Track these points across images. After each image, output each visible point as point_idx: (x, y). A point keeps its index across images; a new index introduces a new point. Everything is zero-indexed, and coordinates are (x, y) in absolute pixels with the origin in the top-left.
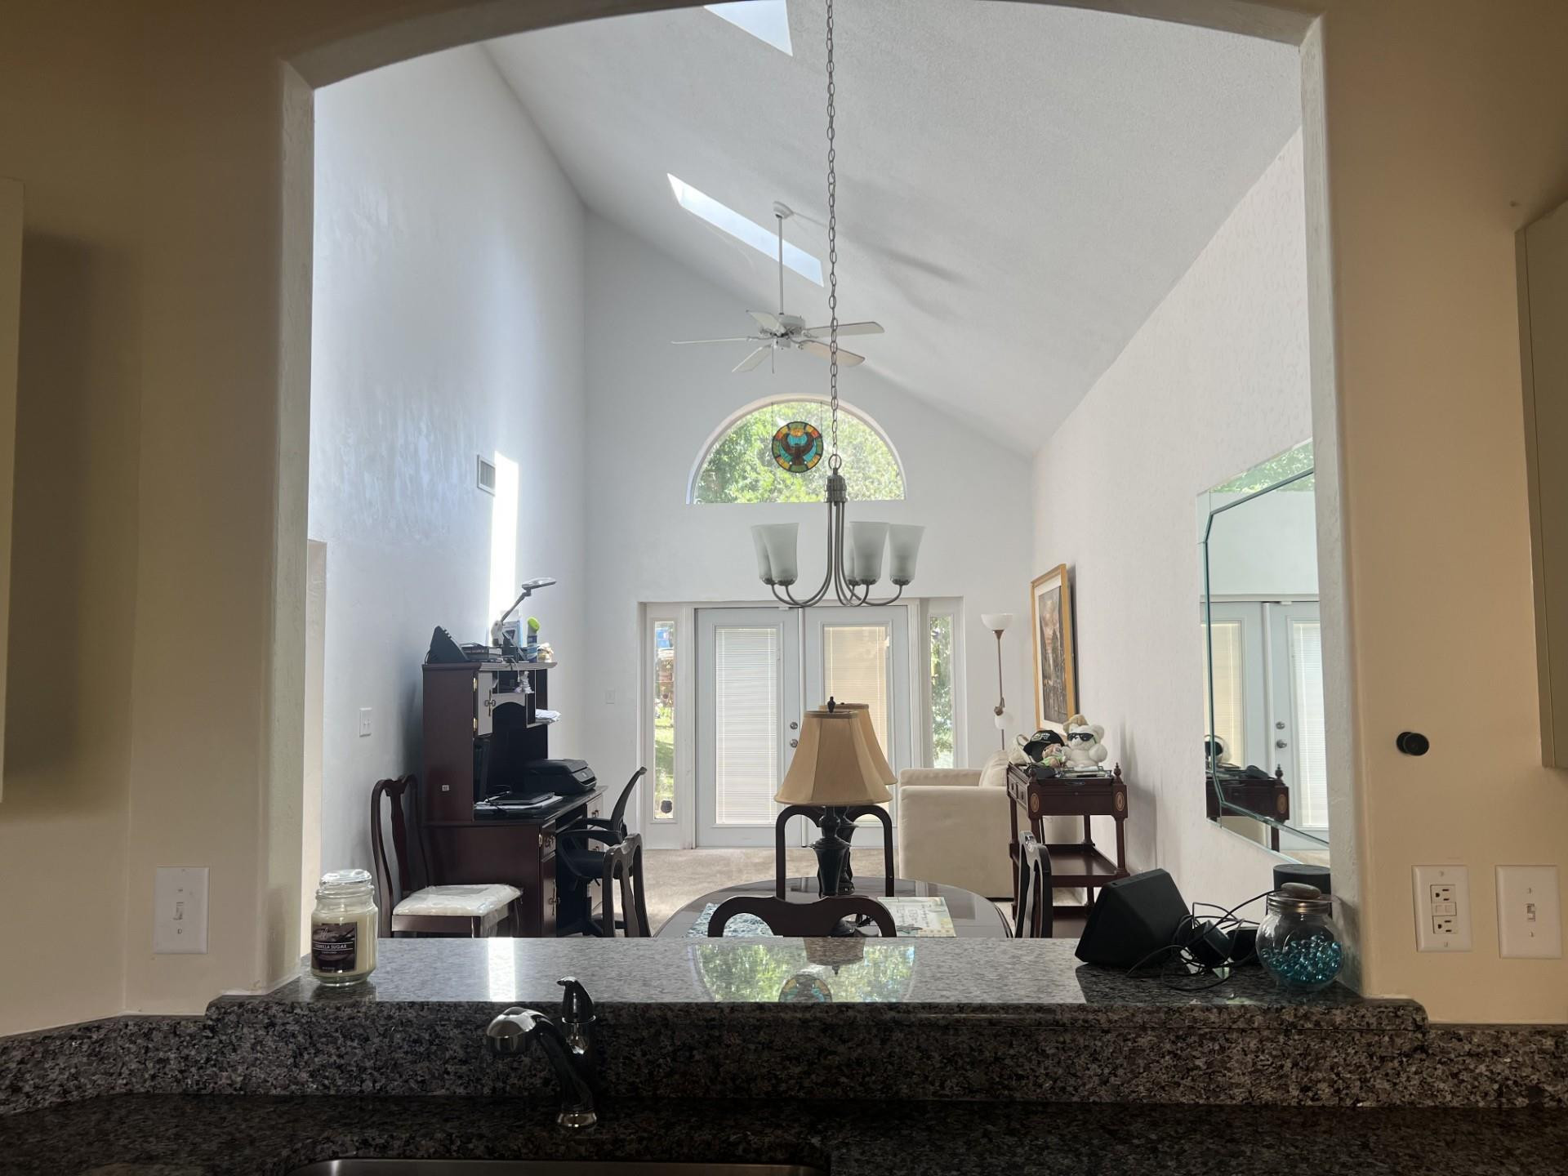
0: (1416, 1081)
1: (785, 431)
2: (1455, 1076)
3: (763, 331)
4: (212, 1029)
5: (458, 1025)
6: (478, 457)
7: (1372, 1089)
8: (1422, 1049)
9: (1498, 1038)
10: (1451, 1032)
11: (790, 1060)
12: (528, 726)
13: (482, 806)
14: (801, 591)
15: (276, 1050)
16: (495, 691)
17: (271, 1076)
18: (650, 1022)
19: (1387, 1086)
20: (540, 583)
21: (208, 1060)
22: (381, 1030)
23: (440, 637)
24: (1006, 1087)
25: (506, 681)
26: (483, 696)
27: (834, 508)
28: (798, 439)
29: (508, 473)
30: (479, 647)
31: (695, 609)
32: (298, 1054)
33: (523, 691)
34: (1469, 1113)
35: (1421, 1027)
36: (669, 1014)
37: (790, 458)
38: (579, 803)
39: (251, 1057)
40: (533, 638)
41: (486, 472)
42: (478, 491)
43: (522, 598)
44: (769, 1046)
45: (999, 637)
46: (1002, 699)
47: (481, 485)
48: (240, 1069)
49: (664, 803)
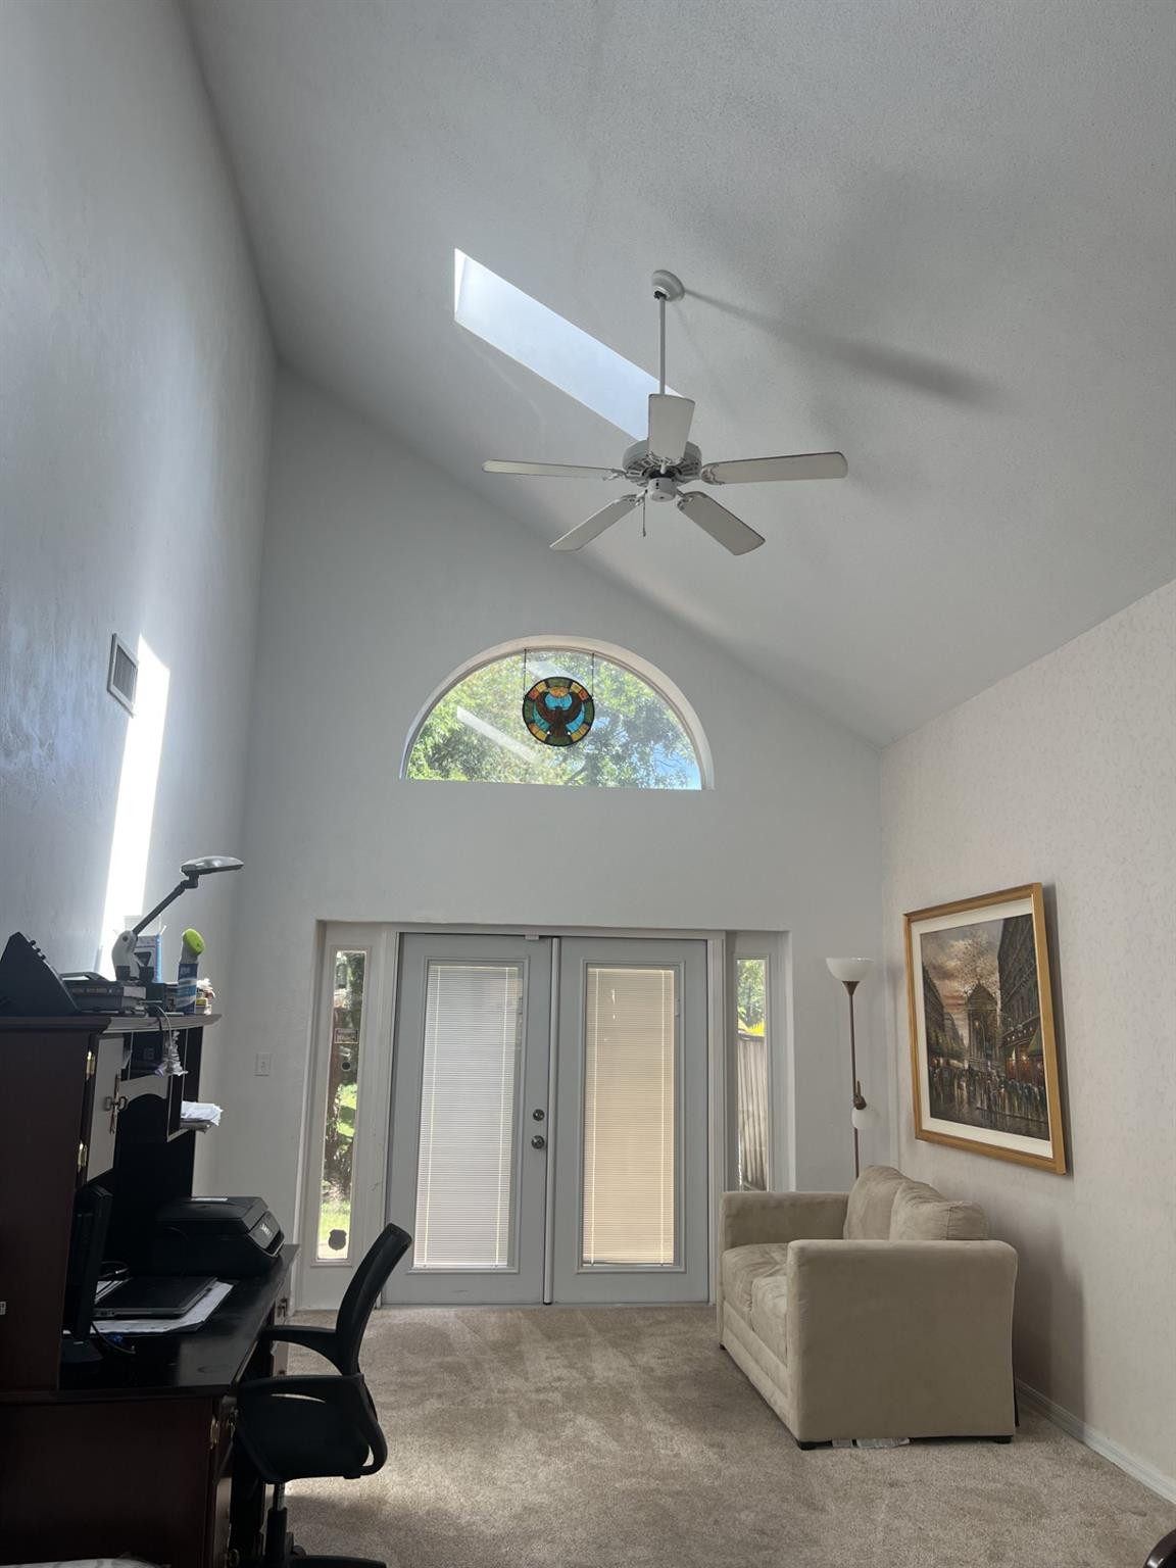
1: (542, 688)
6: (114, 637)
12: (170, 1138)
16: (124, 1075)
20: (217, 864)
23: (21, 955)
25: (144, 1052)
26: (103, 1089)
28: (559, 700)
29: (155, 681)
30: (94, 980)
31: (402, 934)
33: (170, 1070)
37: (546, 725)
40: (189, 968)
41: (122, 670)
42: (108, 697)
43: (178, 891)
45: (851, 993)
47: (113, 688)
49: (334, 1233)
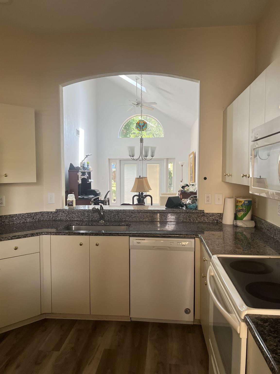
0: (203, 219)
1: (139, 122)
2: (207, 218)
3: (133, 104)
4: (56, 212)
5: (87, 212)
6: (76, 129)
7: (198, 220)
8: (204, 215)
9: (213, 214)
10: (207, 213)
11: (127, 216)
12: (88, 183)
13: (80, 197)
14: (135, 157)
15: (64, 215)
16: (81, 175)
17: (64, 218)
18: (110, 212)
19: (199, 220)
20: (89, 155)
21: (56, 216)
22: (77, 213)
23: (71, 165)
24: (153, 219)
25: (83, 174)
26: (79, 176)
27: (141, 143)
28: (141, 124)
29: (82, 132)
30: (78, 167)
31: (120, 160)
32: (67, 215)
33: (86, 176)
34: (209, 223)
35: (203, 213)
36: (113, 211)
37: (140, 128)
38: (98, 197)
40: (88, 166)
41: (78, 132)
43: (86, 158)
44: (125, 215)
45: (182, 166)
46: (182, 179)
47: (77, 135)
48: (60, 217)
49: (114, 199)
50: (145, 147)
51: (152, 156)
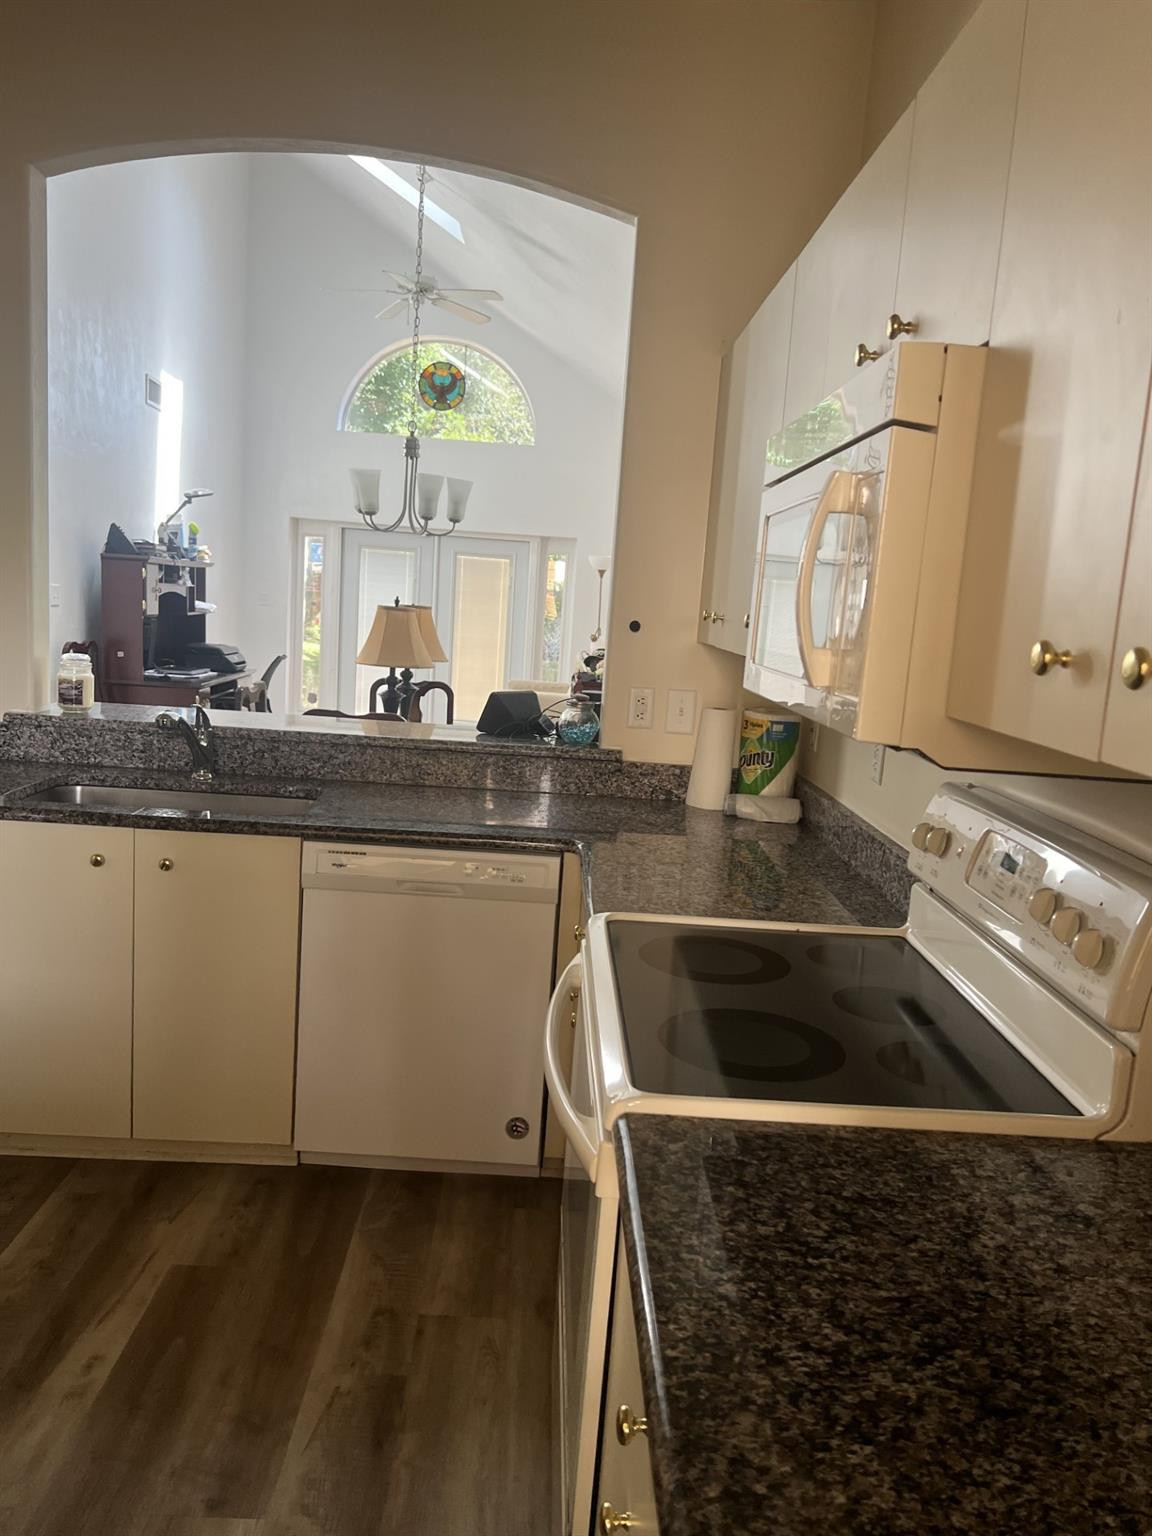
0: (615, 784)
1: (432, 369)
2: (633, 783)
3: (400, 287)
4: (6, 726)
5: (141, 732)
6: (147, 376)
7: (595, 787)
8: (619, 771)
9: (654, 770)
10: (634, 765)
11: (314, 759)
12: (189, 614)
13: (150, 672)
15: (42, 740)
16: (161, 581)
17: (41, 753)
18: (242, 737)
19: (601, 786)
20: (200, 493)
21: (4, 742)
22: (98, 733)
23: (115, 531)
24: (422, 779)
25: (170, 574)
26: (151, 584)
27: (410, 461)
28: (442, 378)
29: (174, 391)
30: (148, 543)
31: (343, 529)
32: (54, 742)
33: (185, 583)
34: (637, 800)
35: (619, 761)
36: (252, 734)
37: (434, 395)
38: (230, 678)
39: (28, 743)
40: (193, 541)
41: (153, 390)
42: (146, 407)
43: (184, 505)
44: (304, 753)
45: (602, 576)
46: (599, 629)
47: (148, 401)
48: (22, 748)
49: (310, 694)
50: (423, 476)
51: (455, 520)
